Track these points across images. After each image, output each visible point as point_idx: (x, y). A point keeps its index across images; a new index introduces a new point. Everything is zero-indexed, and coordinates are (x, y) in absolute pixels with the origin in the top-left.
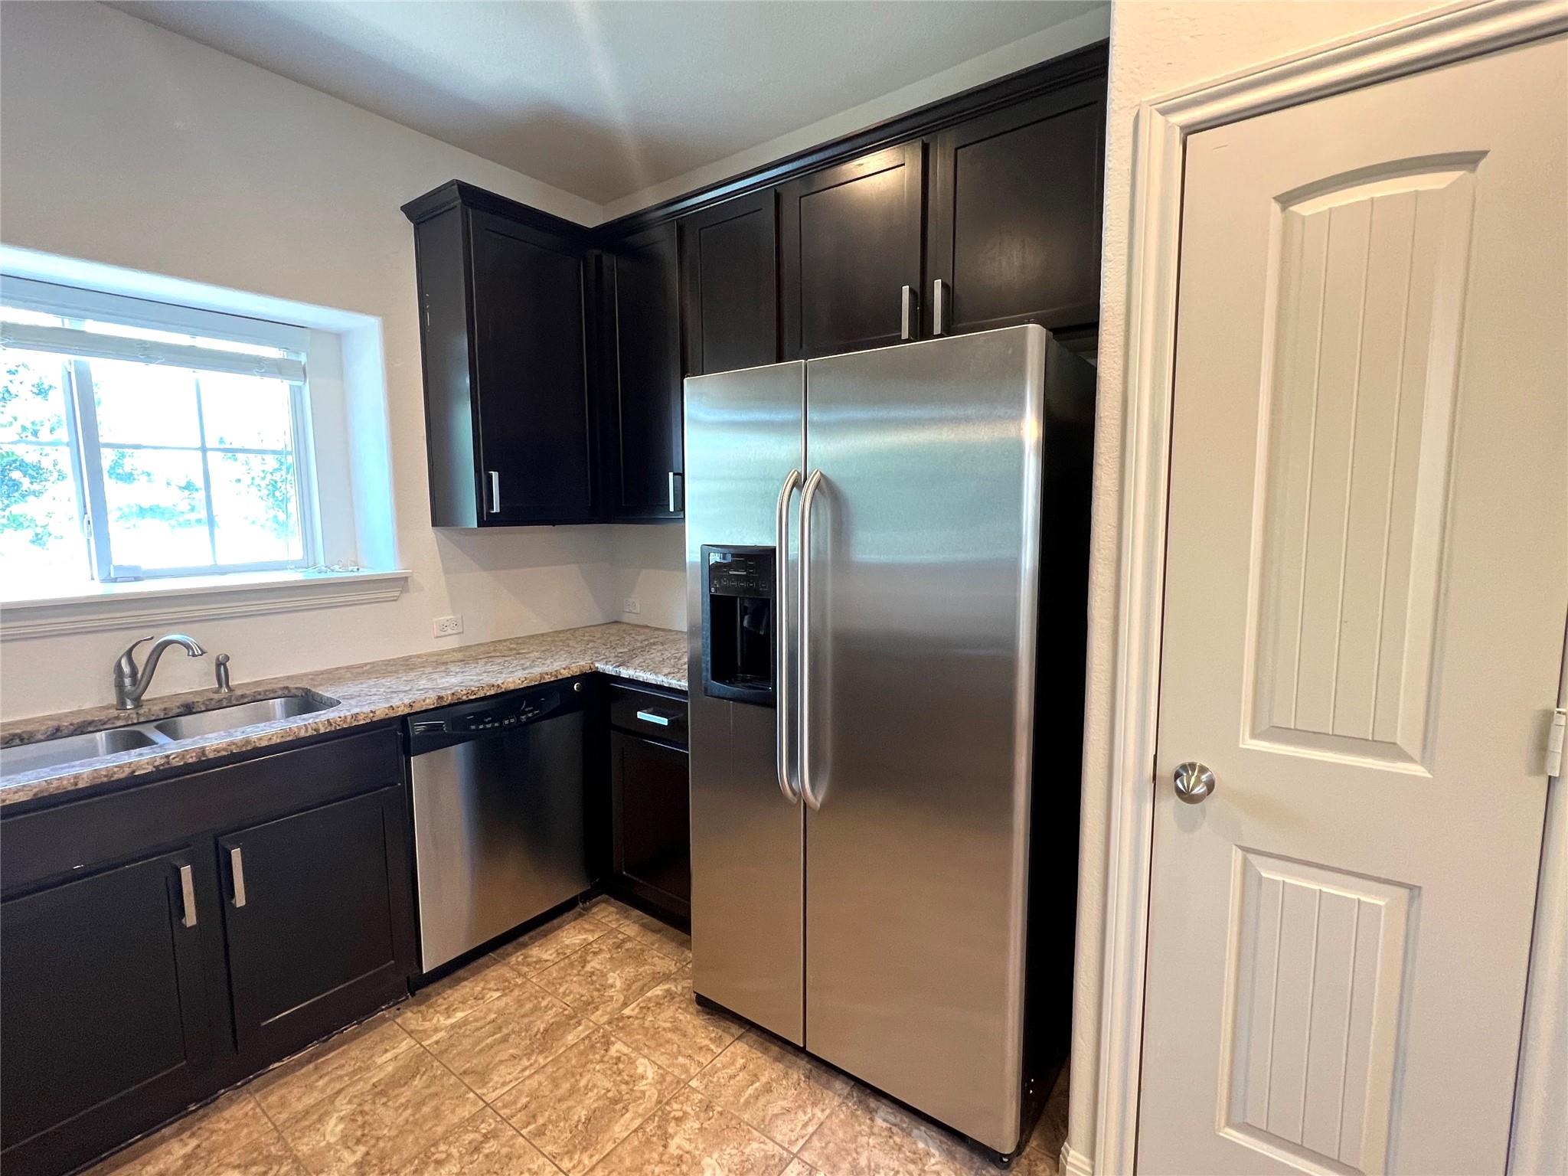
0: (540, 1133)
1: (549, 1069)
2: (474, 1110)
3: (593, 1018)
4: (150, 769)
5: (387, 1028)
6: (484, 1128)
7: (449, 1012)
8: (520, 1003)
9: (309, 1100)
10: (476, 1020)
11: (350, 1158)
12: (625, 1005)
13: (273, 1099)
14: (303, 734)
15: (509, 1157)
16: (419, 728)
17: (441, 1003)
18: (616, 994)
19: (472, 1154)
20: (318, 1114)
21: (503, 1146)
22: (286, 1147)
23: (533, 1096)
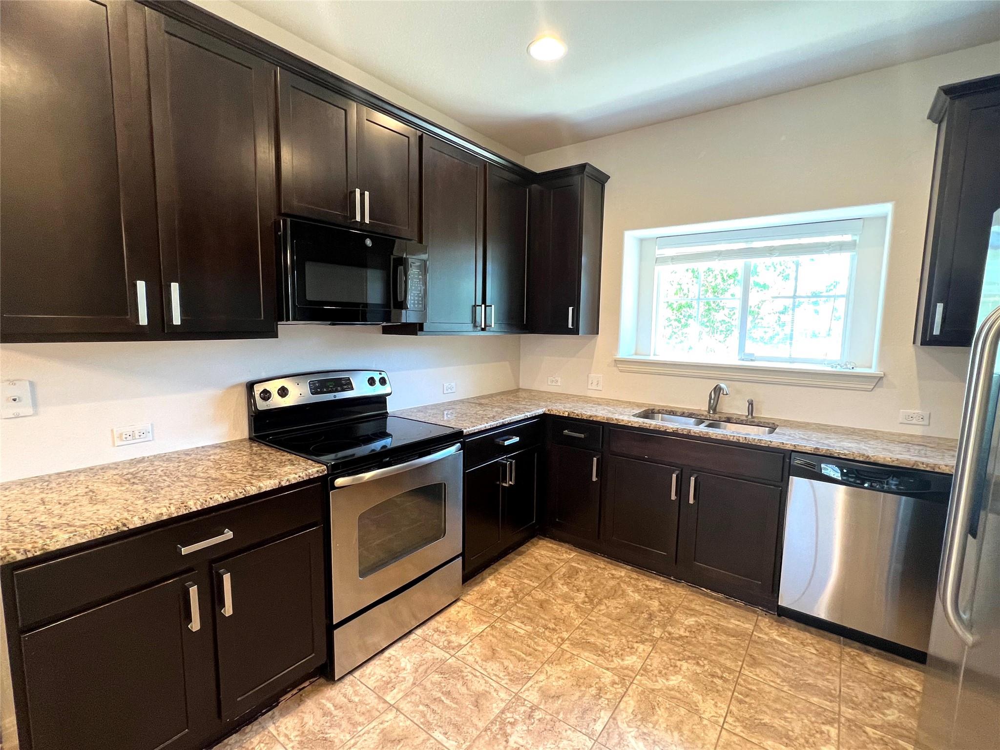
0: (741, 702)
1: (783, 694)
2: (733, 667)
3: (843, 708)
5: (751, 615)
6: (726, 675)
7: (784, 635)
8: (818, 664)
9: (698, 608)
10: (787, 648)
11: (682, 632)
12: (875, 727)
13: (691, 597)
15: (718, 691)
16: (798, 461)
17: (785, 629)
18: (878, 718)
19: (710, 675)
20: (694, 613)
21: (722, 687)
22: (674, 611)
23: (760, 691)
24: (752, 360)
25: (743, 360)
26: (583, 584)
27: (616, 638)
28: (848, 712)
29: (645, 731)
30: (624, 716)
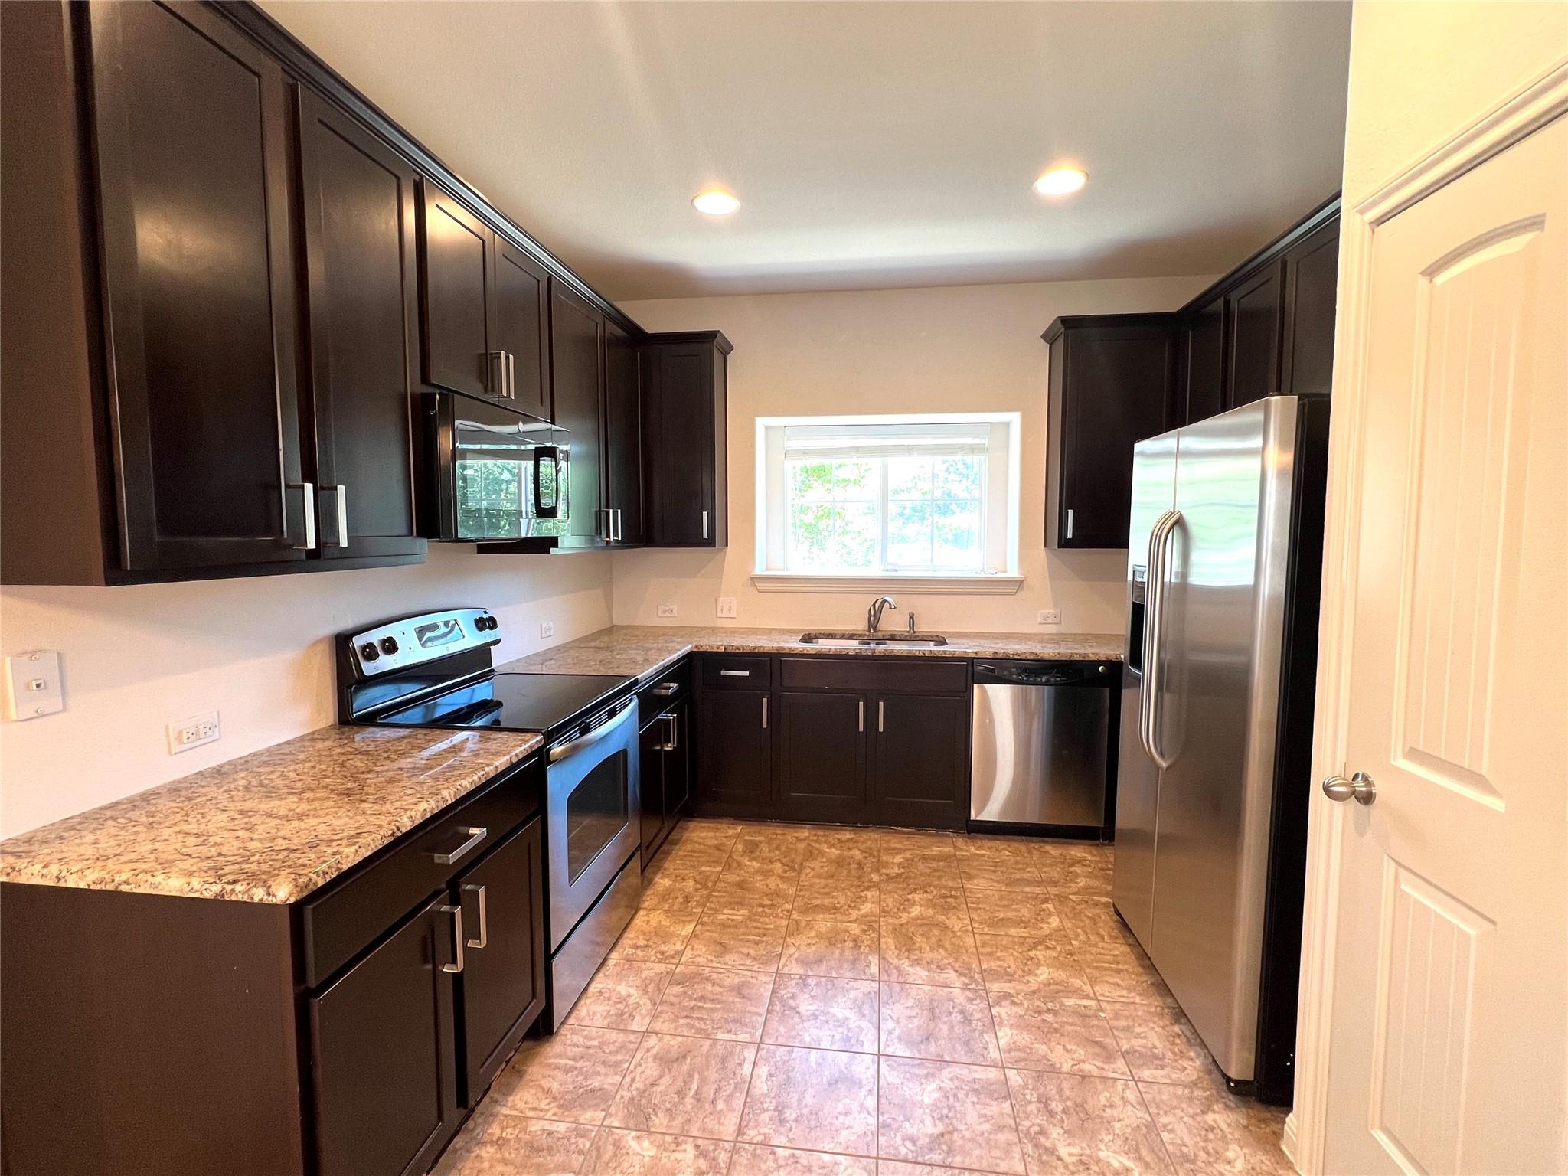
0: (976, 909)
1: (1004, 893)
2: (956, 885)
3: (1049, 889)
4: (854, 653)
5: (948, 840)
6: (953, 893)
7: (978, 848)
8: (1017, 863)
9: (897, 846)
10: (988, 858)
11: (896, 870)
12: (1074, 894)
13: (886, 838)
14: (917, 654)
15: (954, 907)
16: (981, 667)
17: (979, 843)
18: (1074, 887)
19: (941, 897)
20: (898, 851)
21: (956, 903)
22: (879, 856)
23: (987, 897)
24: (896, 570)
25: (887, 570)
26: (772, 855)
27: (840, 893)
28: (1053, 891)
29: (916, 957)
30: (890, 953)
